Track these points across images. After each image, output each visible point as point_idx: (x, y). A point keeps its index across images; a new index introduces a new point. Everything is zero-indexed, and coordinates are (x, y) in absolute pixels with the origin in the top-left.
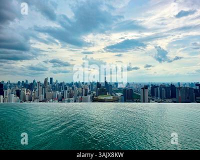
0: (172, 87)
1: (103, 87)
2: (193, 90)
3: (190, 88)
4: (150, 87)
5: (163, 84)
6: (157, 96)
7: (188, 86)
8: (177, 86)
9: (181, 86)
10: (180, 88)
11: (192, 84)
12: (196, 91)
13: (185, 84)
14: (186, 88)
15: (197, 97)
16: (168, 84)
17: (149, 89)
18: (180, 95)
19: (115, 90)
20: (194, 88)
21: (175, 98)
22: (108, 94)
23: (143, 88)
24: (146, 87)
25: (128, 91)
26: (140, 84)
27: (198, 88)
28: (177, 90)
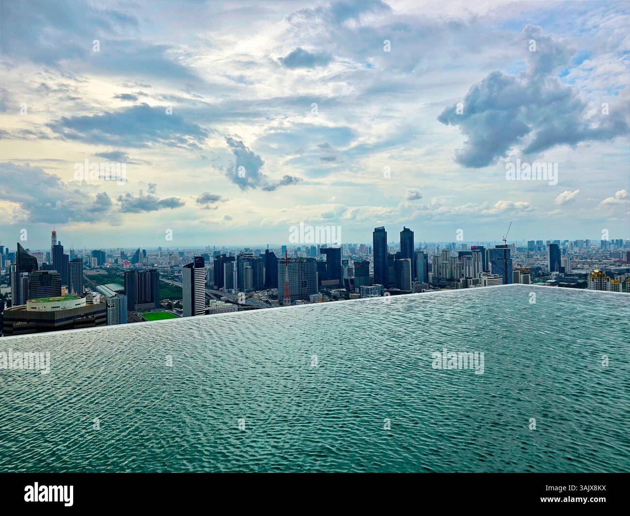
0: (269, 257)
1: (45, 266)
2: (316, 265)
3: (309, 260)
4: (212, 259)
5: (246, 250)
6: (230, 286)
7: (305, 256)
8: (279, 255)
9: (291, 254)
10: (287, 261)
11: (313, 248)
12: (321, 264)
13: (299, 249)
14: (300, 260)
15: (322, 281)
16: (258, 251)
17: (209, 266)
18: (287, 279)
19: (92, 278)
20: (317, 258)
21: (276, 287)
22: (64, 291)
23: (189, 266)
24: (200, 261)
25: (142, 275)
26: (181, 254)
27: (324, 258)
28: (279, 265)
